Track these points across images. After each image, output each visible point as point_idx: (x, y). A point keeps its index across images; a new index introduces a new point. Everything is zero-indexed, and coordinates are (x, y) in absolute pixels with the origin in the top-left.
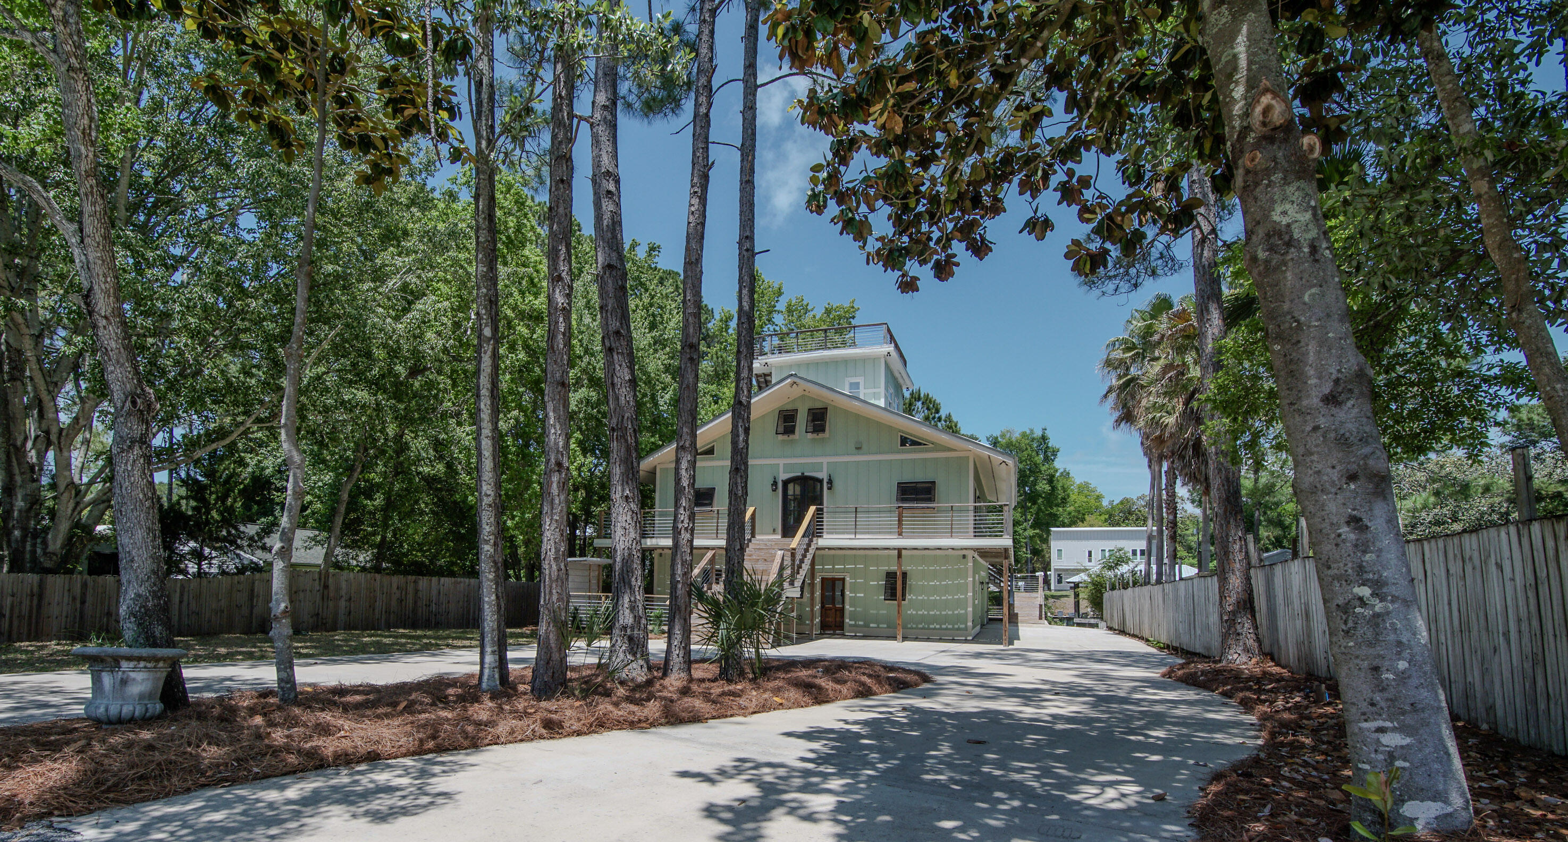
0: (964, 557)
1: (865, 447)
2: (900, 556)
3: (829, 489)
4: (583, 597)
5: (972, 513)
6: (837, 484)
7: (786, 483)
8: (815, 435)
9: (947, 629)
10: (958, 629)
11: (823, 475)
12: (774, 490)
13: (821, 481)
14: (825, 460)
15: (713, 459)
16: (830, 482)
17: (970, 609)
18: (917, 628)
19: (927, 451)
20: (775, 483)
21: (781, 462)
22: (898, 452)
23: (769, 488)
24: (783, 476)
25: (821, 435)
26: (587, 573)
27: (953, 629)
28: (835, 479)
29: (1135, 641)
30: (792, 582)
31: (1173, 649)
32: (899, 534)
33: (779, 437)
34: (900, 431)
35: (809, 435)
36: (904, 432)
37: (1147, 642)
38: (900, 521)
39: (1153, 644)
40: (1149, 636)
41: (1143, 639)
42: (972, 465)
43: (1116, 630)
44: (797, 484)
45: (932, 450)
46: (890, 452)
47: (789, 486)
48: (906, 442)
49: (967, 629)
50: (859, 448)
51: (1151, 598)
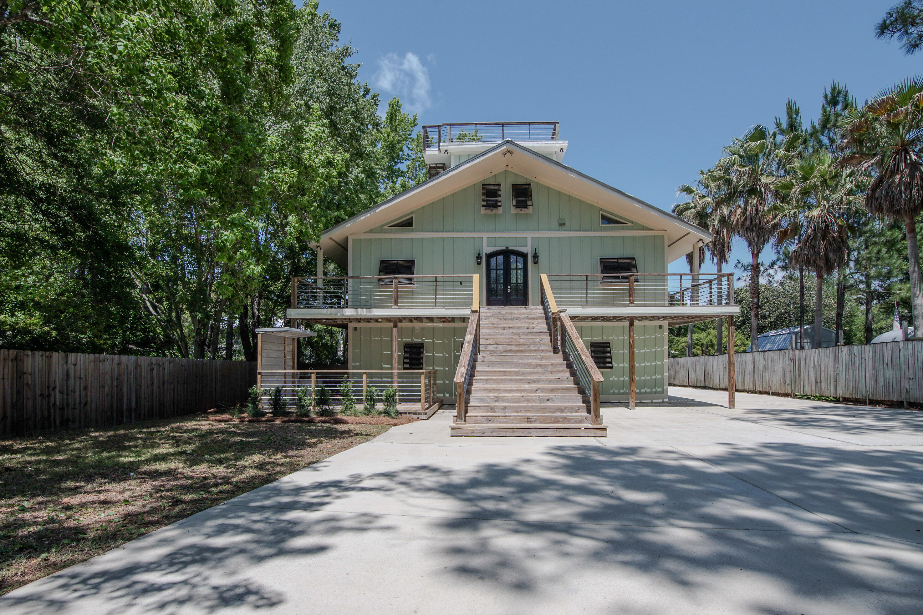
0: (660, 327)
1: (567, 224)
2: (631, 324)
3: (535, 263)
4: (279, 375)
6: (541, 259)
7: (490, 256)
8: (518, 211)
9: (645, 393)
10: (656, 393)
11: (527, 249)
12: (479, 263)
13: (524, 256)
14: (529, 235)
15: (412, 231)
16: (535, 256)
17: (666, 374)
18: (619, 393)
19: (623, 229)
20: (479, 257)
21: (485, 235)
22: (601, 229)
23: (473, 260)
24: (487, 250)
25: (525, 211)
26: (282, 348)
27: (651, 393)
28: (540, 254)
29: (750, 395)
30: (556, 350)
31: (873, 402)
32: (632, 302)
33: (483, 211)
34: (601, 210)
35: (513, 210)
36: (604, 211)
37: (786, 395)
38: (631, 290)
39: (805, 397)
40: (789, 390)
41: (767, 393)
42: (667, 243)
43: (684, 386)
44: (500, 258)
45: (632, 229)
46: (591, 229)
47: (493, 261)
48: (607, 220)
49: (664, 392)
50: (562, 225)
51: (793, 360)
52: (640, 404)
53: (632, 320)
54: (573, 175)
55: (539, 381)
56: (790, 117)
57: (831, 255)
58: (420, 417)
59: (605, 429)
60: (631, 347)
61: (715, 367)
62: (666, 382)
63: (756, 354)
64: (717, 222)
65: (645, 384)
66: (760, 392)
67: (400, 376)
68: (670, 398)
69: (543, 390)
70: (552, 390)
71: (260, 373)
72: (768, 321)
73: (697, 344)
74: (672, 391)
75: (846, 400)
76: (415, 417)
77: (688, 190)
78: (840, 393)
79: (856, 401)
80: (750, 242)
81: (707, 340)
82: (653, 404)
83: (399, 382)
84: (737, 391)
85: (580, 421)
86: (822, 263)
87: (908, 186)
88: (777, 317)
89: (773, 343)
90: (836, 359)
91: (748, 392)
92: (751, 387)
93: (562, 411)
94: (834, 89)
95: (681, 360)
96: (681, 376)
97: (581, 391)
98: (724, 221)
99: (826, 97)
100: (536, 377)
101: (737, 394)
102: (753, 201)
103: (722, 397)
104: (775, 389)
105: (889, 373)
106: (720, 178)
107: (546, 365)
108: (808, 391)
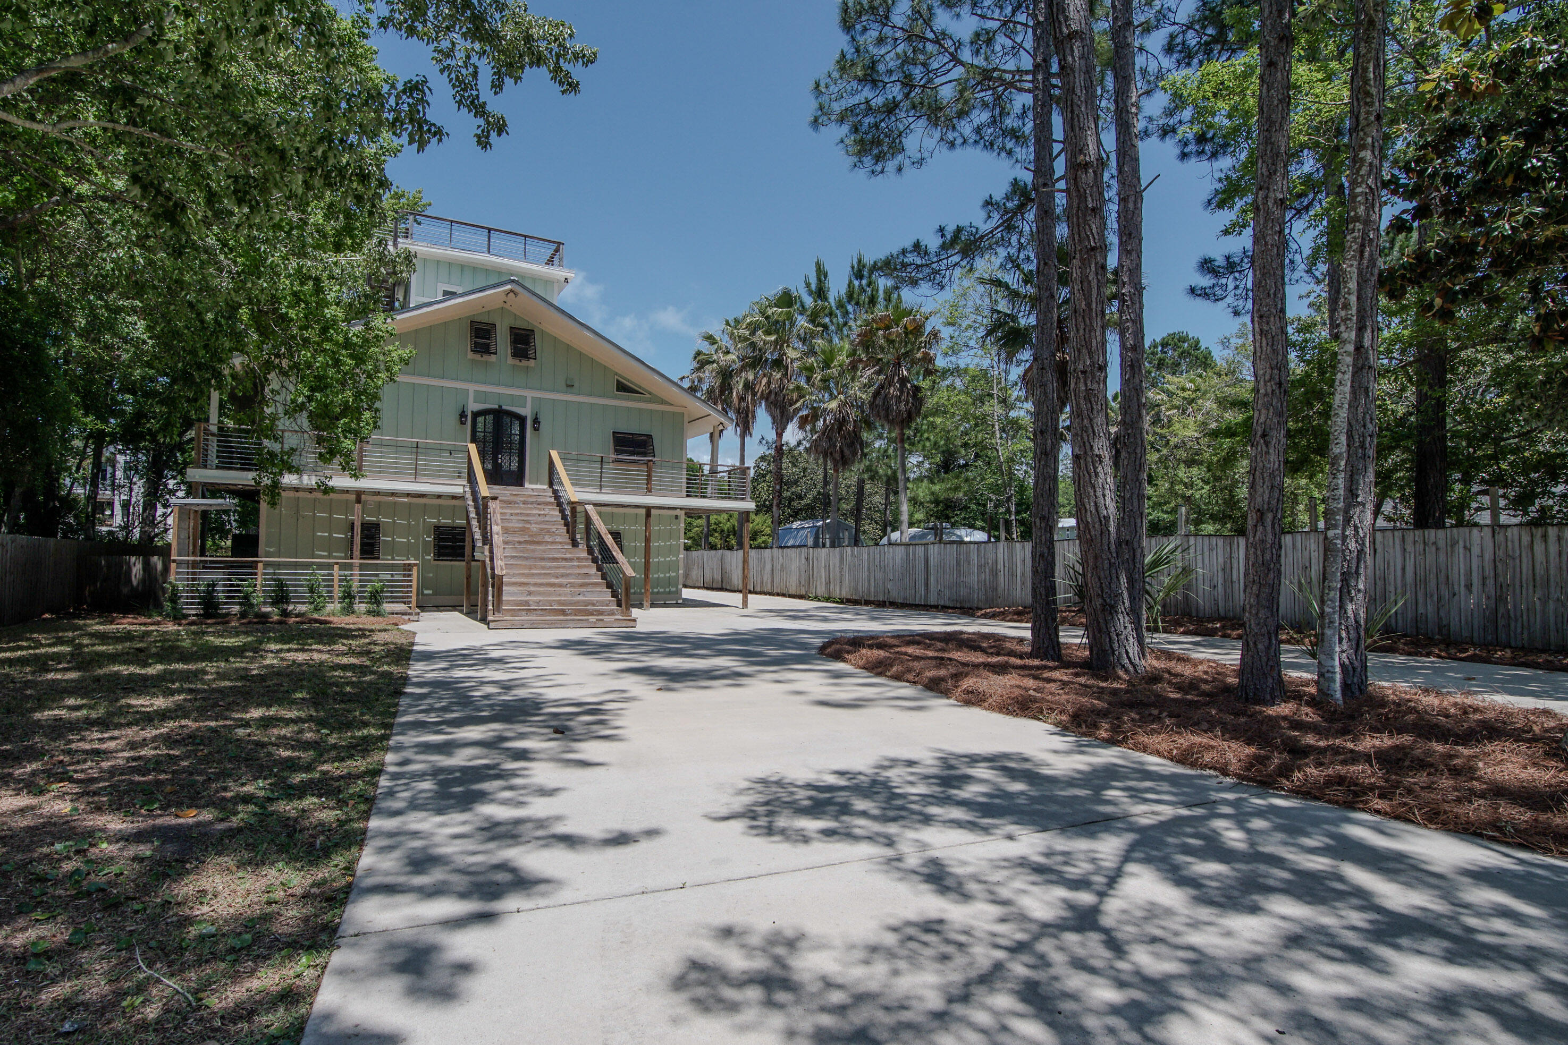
0: (677, 517)
1: (576, 385)
2: (648, 515)
3: (536, 429)
5: (685, 472)
6: (544, 426)
7: (476, 415)
8: (517, 362)
9: (658, 593)
10: (670, 593)
11: (526, 412)
12: (463, 423)
13: (522, 420)
14: (529, 394)
16: (536, 421)
17: (681, 572)
19: (639, 400)
20: (463, 415)
21: (472, 388)
22: (615, 398)
23: (453, 419)
24: (473, 406)
25: (525, 363)
27: (664, 593)
28: (541, 419)
29: (768, 597)
30: (575, 544)
31: (867, 603)
32: (649, 491)
33: (470, 355)
34: (616, 374)
35: (511, 361)
36: (620, 376)
37: (801, 597)
38: (649, 476)
39: (816, 598)
40: (803, 592)
41: (784, 595)
42: (686, 420)
43: (699, 588)
44: (490, 418)
45: (650, 401)
46: (604, 396)
47: (480, 419)
48: (622, 387)
49: (678, 592)
50: (570, 386)
51: (807, 559)
52: (653, 605)
53: (648, 509)
54: (588, 334)
55: (567, 575)
56: (819, 280)
57: (845, 449)
58: (412, 618)
59: (634, 620)
60: (647, 540)
61: (734, 564)
62: (681, 581)
63: (775, 550)
64: (741, 386)
65: (658, 582)
66: (778, 595)
67: (362, 567)
68: (684, 600)
69: (573, 585)
70: (582, 585)
71: (174, 561)
72: (804, 502)
73: (715, 530)
74: (687, 593)
75: (849, 601)
76: (406, 617)
77: (710, 339)
78: (844, 594)
79: (856, 602)
80: (774, 418)
81: (728, 525)
82: (665, 605)
83: (361, 575)
84: (750, 592)
85: (612, 613)
86: (837, 456)
87: (898, 400)
88: (815, 498)
89: (795, 537)
90: (842, 559)
91: (765, 593)
92: (767, 588)
93: (594, 605)
94: (860, 261)
95: (695, 554)
96: (696, 574)
97: (609, 586)
98: (748, 386)
99: (853, 267)
100: (562, 571)
101: (750, 596)
102: (777, 375)
103: (736, 598)
104: (793, 591)
105: (878, 575)
106: (746, 339)
107: (571, 560)
108: (819, 593)
